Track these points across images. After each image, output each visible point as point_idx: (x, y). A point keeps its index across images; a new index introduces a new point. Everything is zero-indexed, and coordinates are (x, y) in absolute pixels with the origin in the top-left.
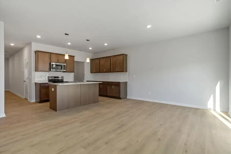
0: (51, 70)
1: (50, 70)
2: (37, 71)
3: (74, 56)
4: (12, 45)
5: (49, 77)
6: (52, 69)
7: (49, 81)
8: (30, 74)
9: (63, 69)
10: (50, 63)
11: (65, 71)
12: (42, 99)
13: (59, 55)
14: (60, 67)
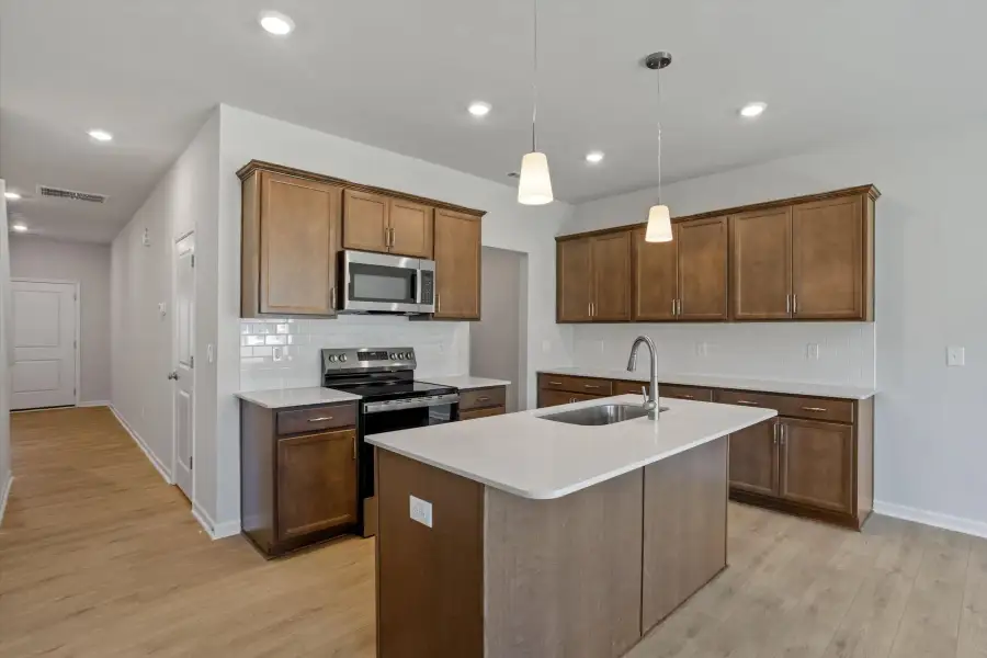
0: (348, 304)
1: (340, 305)
2: (252, 316)
3: (482, 213)
4: (101, 136)
5: (326, 355)
6: (352, 298)
7: (332, 379)
8: (207, 331)
9: (418, 300)
10: (340, 257)
11: (431, 309)
12: (291, 531)
13: (395, 202)
14: (401, 285)
